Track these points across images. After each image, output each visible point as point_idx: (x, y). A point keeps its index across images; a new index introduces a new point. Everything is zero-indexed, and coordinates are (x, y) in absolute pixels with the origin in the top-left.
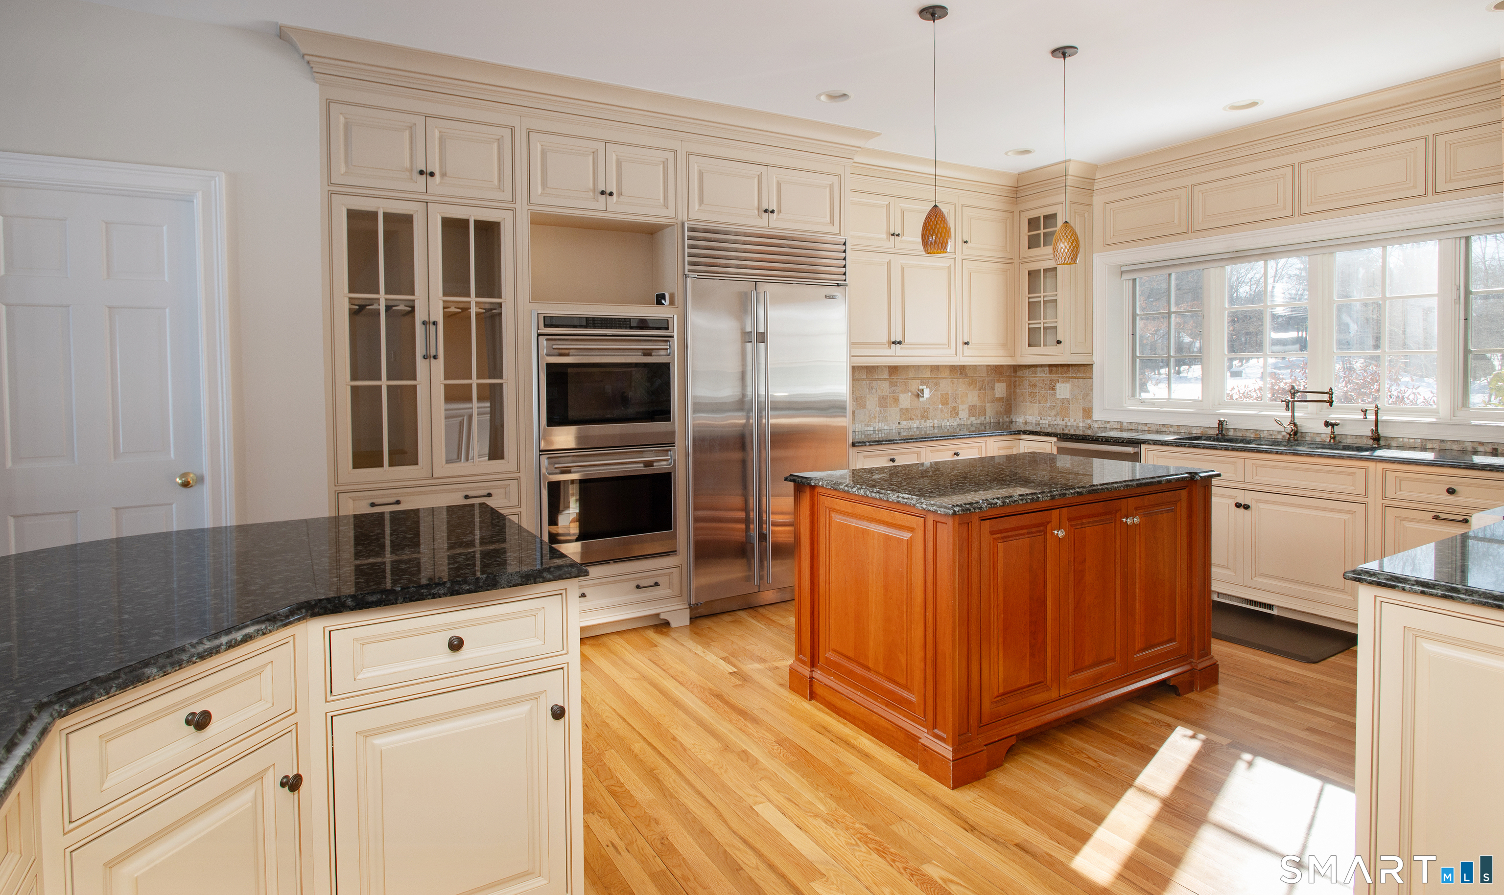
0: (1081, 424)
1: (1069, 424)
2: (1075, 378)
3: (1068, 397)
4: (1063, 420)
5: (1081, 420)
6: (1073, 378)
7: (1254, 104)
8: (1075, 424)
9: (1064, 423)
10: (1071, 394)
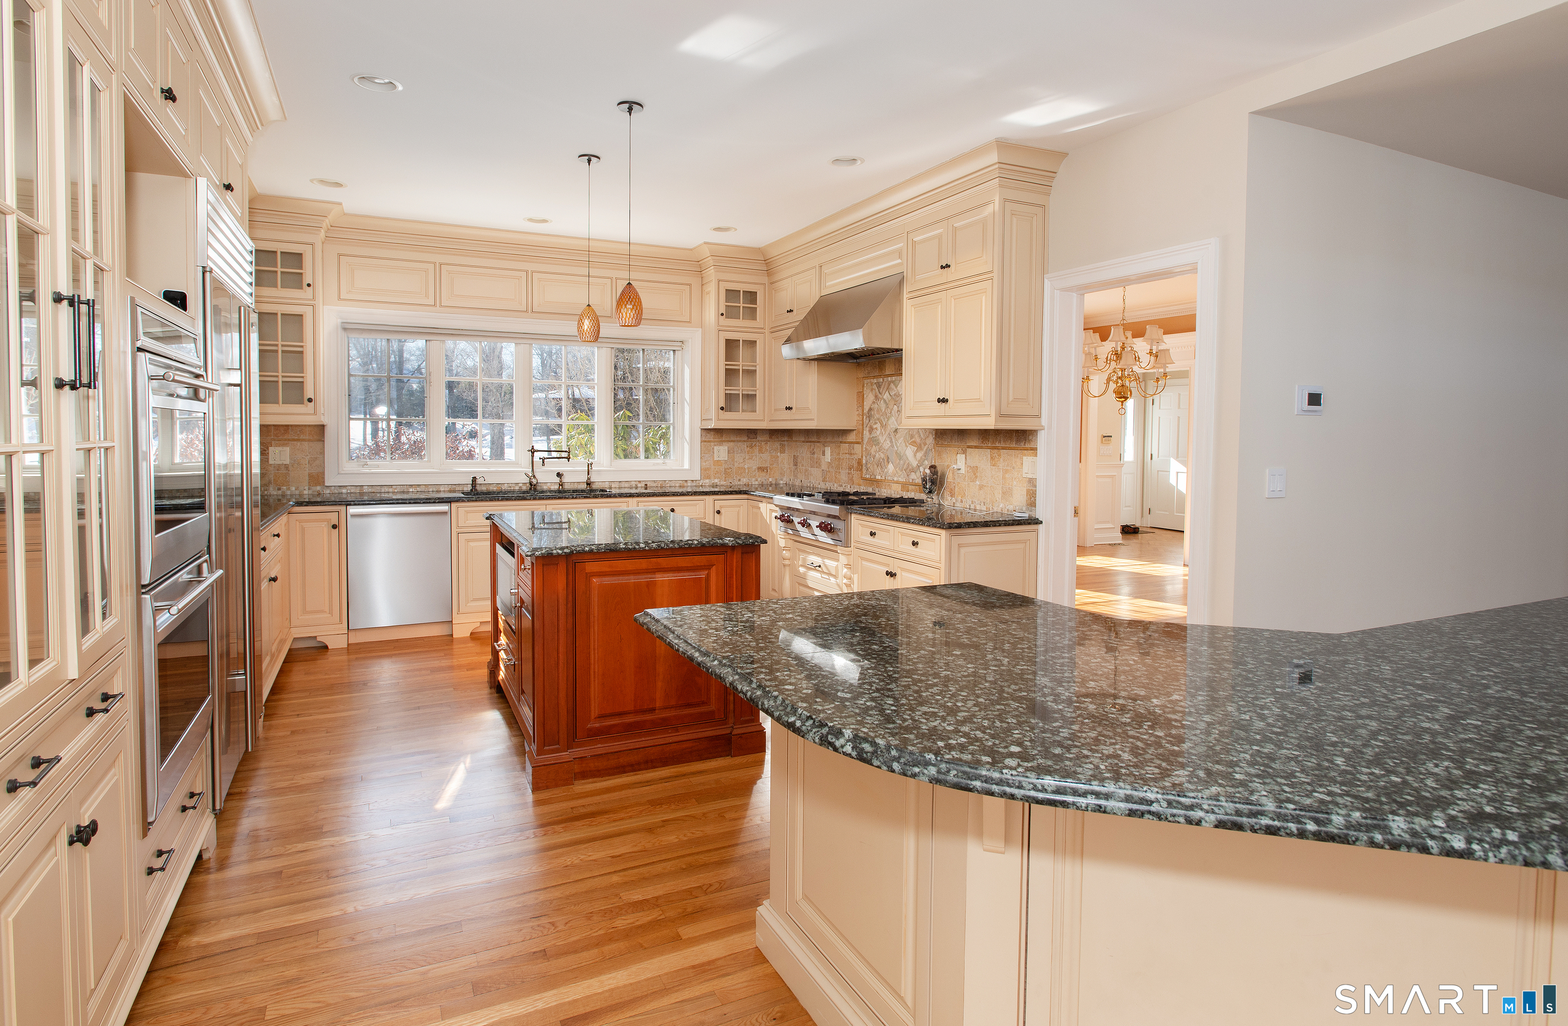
0: (306, 492)
1: (289, 493)
2: (298, 440)
3: (287, 462)
4: (279, 489)
5: (307, 488)
6: (294, 440)
7: (545, 221)
8: (297, 492)
9: (280, 492)
10: (291, 459)
